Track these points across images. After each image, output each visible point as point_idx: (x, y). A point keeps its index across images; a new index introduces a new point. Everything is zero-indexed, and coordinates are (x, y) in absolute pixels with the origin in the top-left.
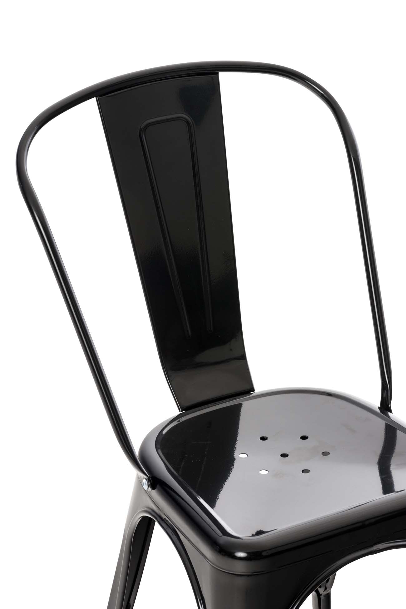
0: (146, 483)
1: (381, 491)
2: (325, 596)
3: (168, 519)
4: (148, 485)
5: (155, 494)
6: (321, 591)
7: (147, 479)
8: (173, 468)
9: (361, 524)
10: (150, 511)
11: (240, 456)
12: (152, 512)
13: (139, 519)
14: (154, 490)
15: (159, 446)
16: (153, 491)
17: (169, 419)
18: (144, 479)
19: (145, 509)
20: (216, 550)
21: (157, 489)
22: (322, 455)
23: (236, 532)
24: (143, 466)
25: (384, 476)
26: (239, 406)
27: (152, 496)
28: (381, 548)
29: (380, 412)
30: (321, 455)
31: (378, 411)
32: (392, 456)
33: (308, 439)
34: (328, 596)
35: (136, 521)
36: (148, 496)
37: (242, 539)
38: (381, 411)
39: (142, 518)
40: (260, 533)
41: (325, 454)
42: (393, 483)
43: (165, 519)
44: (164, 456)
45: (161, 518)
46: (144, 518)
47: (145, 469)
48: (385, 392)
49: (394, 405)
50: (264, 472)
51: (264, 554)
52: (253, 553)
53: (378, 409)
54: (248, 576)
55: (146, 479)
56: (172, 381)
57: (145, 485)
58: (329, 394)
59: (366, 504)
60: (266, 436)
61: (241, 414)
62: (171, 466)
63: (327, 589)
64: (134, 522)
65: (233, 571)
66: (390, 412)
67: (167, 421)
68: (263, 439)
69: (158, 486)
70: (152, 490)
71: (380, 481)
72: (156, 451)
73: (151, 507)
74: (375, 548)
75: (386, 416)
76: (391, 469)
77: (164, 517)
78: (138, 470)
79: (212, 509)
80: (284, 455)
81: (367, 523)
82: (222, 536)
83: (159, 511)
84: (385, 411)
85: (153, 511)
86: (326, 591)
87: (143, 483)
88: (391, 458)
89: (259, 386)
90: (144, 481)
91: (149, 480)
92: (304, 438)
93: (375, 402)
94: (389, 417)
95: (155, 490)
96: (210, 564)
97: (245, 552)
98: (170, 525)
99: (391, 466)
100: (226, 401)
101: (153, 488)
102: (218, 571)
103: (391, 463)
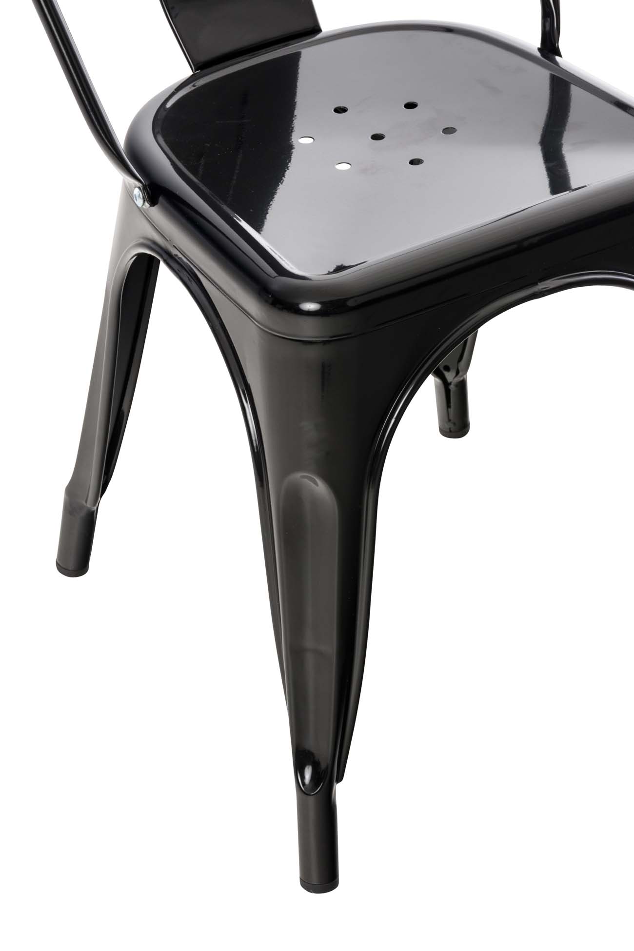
0: (139, 195)
1: (548, 190)
2: (457, 385)
3: (180, 256)
4: (144, 198)
5: (156, 213)
6: (450, 376)
7: (141, 188)
8: (185, 166)
9: (515, 246)
10: (149, 243)
11: (301, 141)
12: (153, 245)
13: (131, 259)
14: (154, 206)
15: (158, 129)
16: (151, 208)
17: (174, 85)
18: (135, 188)
19: (142, 241)
20: (266, 301)
21: (159, 204)
22: (443, 132)
23: (299, 269)
24: (133, 166)
25: (551, 165)
26: (296, 56)
27: (152, 217)
28: (552, 286)
29: (541, 56)
30: (441, 132)
31: (538, 54)
32: (565, 130)
33: (417, 107)
34: (462, 387)
35: (126, 264)
36: (143, 216)
37: (310, 280)
38: (543, 55)
39: (136, 257)
40: (340, 269)
41: (449, 131)
42: (568, 175)
43: (177, 255)
44: (169, 146)
45: (169, 254)
46: (140, 256)
47: (136, 170)
48: (547, 21)
49: (564, 43)
50: (345, 167)
51: (350, 303)
52: (331, 302)
53: (537, 51)
54: (324, 343)
55: (139, 188)
56: (175, 17)
57: (137, 197)
58: (448, 30)
59: (522, 212)
60: (344, 106)
61: (300, 71)
62: (181, 162)
63: (461, 374)
64: (123, 266)
65: (298, 336)
66: (558, 56)
67: (170, 88)
68: (340, 110)
69: (161, 199)
70: (151, 206)
71: (545, 173)
72: (153, 139)
73: (150, 237)
74: (541, 286)
75: (552, 62)
76: (563, 152)
77: (174, 252)
78: (125, 173)
79: (257, 233)
80: (377, 137)
81: (526, 244)
82: (275, 277)
83: (166, 242)
84: (550, 55)
85: (155, 243)
86: (458, 376)
87: (135, 195)
88: (563, 132)
89: (328, 23)
90: (137, 192)
91: (144, 189)
92: (410, 106)
93: (532, 40)
94: (556, 63)
95: (156, 206)
96: (257, 326)
97: (317, 303)
98: (186, 266)
99: (563, 146)
100: (273, 49)
101: (153, 202)
102: (272, 338)
103: (563, 142)
